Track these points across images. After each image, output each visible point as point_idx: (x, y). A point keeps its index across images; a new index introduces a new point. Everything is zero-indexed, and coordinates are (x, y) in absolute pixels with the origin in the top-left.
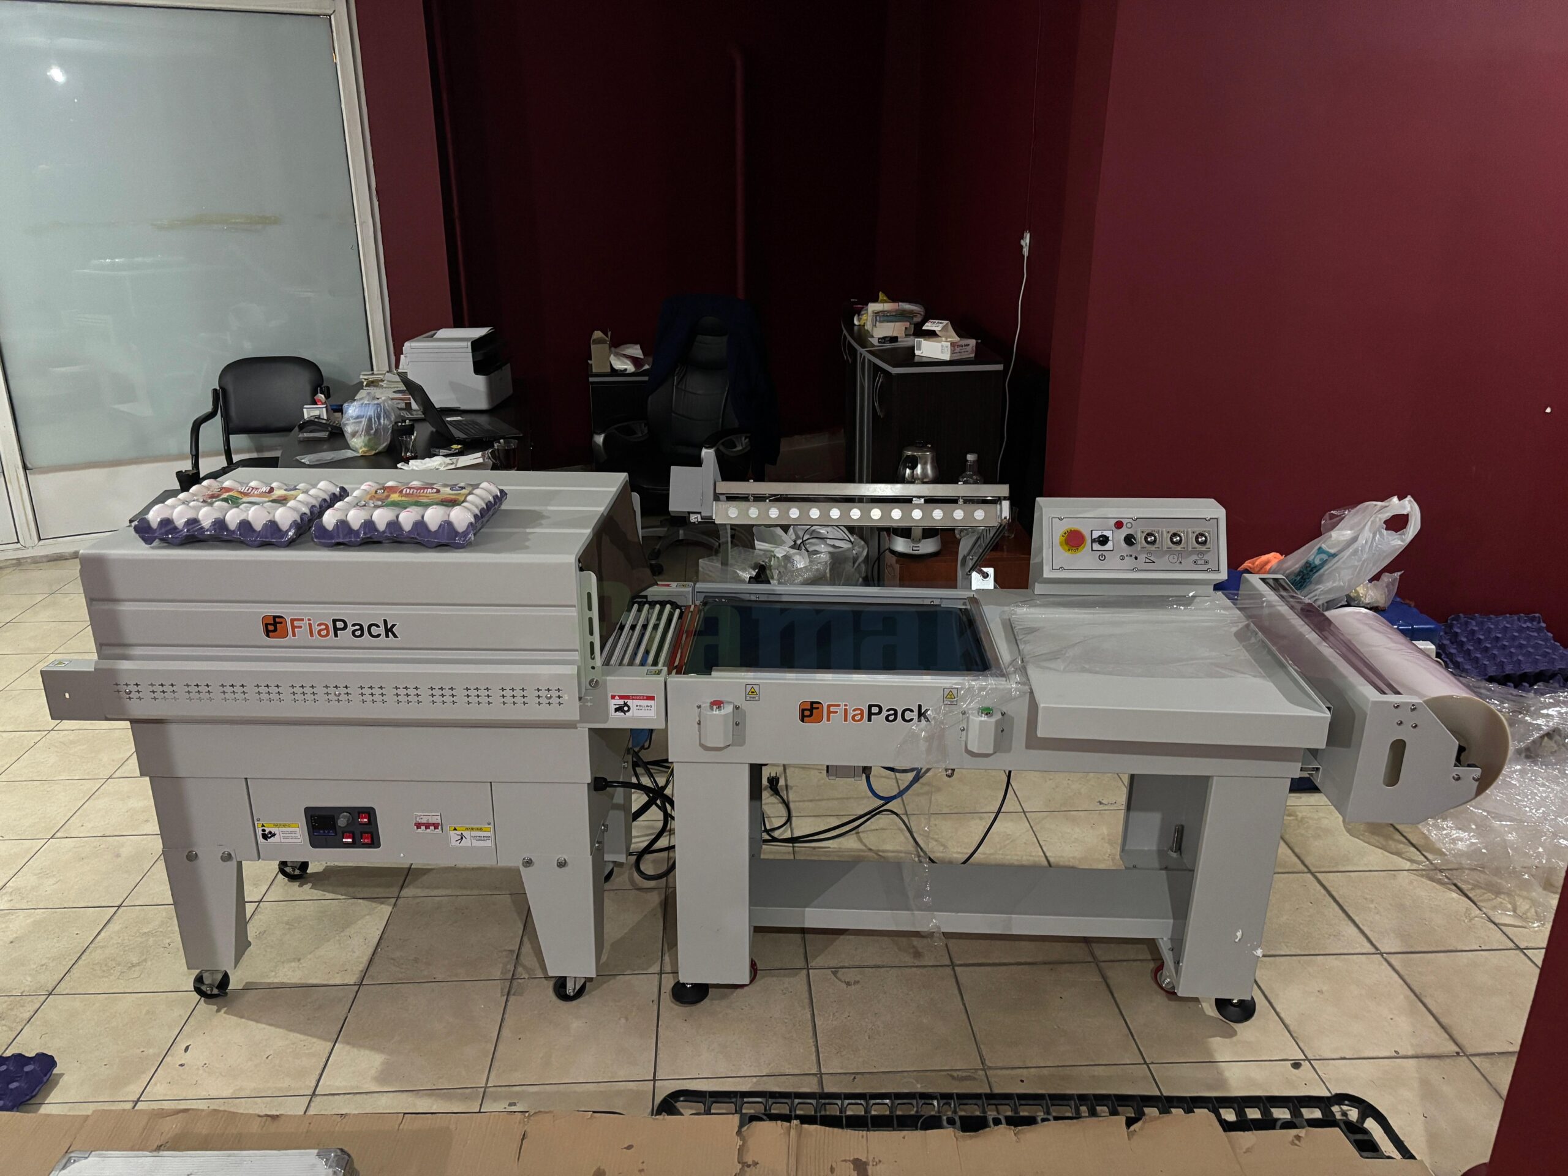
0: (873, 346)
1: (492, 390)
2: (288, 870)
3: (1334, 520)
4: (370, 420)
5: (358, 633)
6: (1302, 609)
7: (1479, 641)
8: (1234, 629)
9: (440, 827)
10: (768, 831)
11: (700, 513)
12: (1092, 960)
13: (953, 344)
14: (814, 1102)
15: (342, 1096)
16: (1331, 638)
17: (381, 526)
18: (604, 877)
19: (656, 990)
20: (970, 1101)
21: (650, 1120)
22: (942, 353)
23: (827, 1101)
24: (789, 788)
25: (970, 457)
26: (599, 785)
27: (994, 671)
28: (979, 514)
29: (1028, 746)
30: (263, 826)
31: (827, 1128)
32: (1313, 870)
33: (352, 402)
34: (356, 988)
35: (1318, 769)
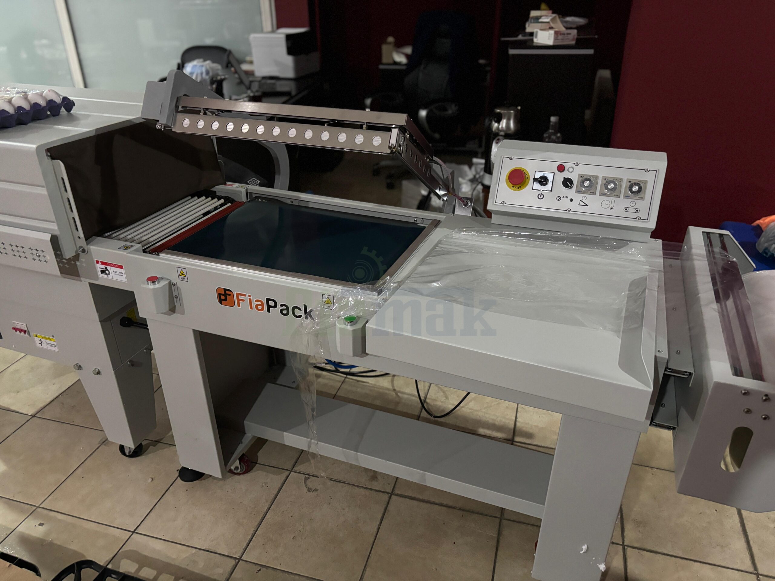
9: (27, 333)
13: (557, 33)
22: (549, 39)
25: (553, 119)
26: (124, 323)
28: (376, 141)
34: (30, 418)
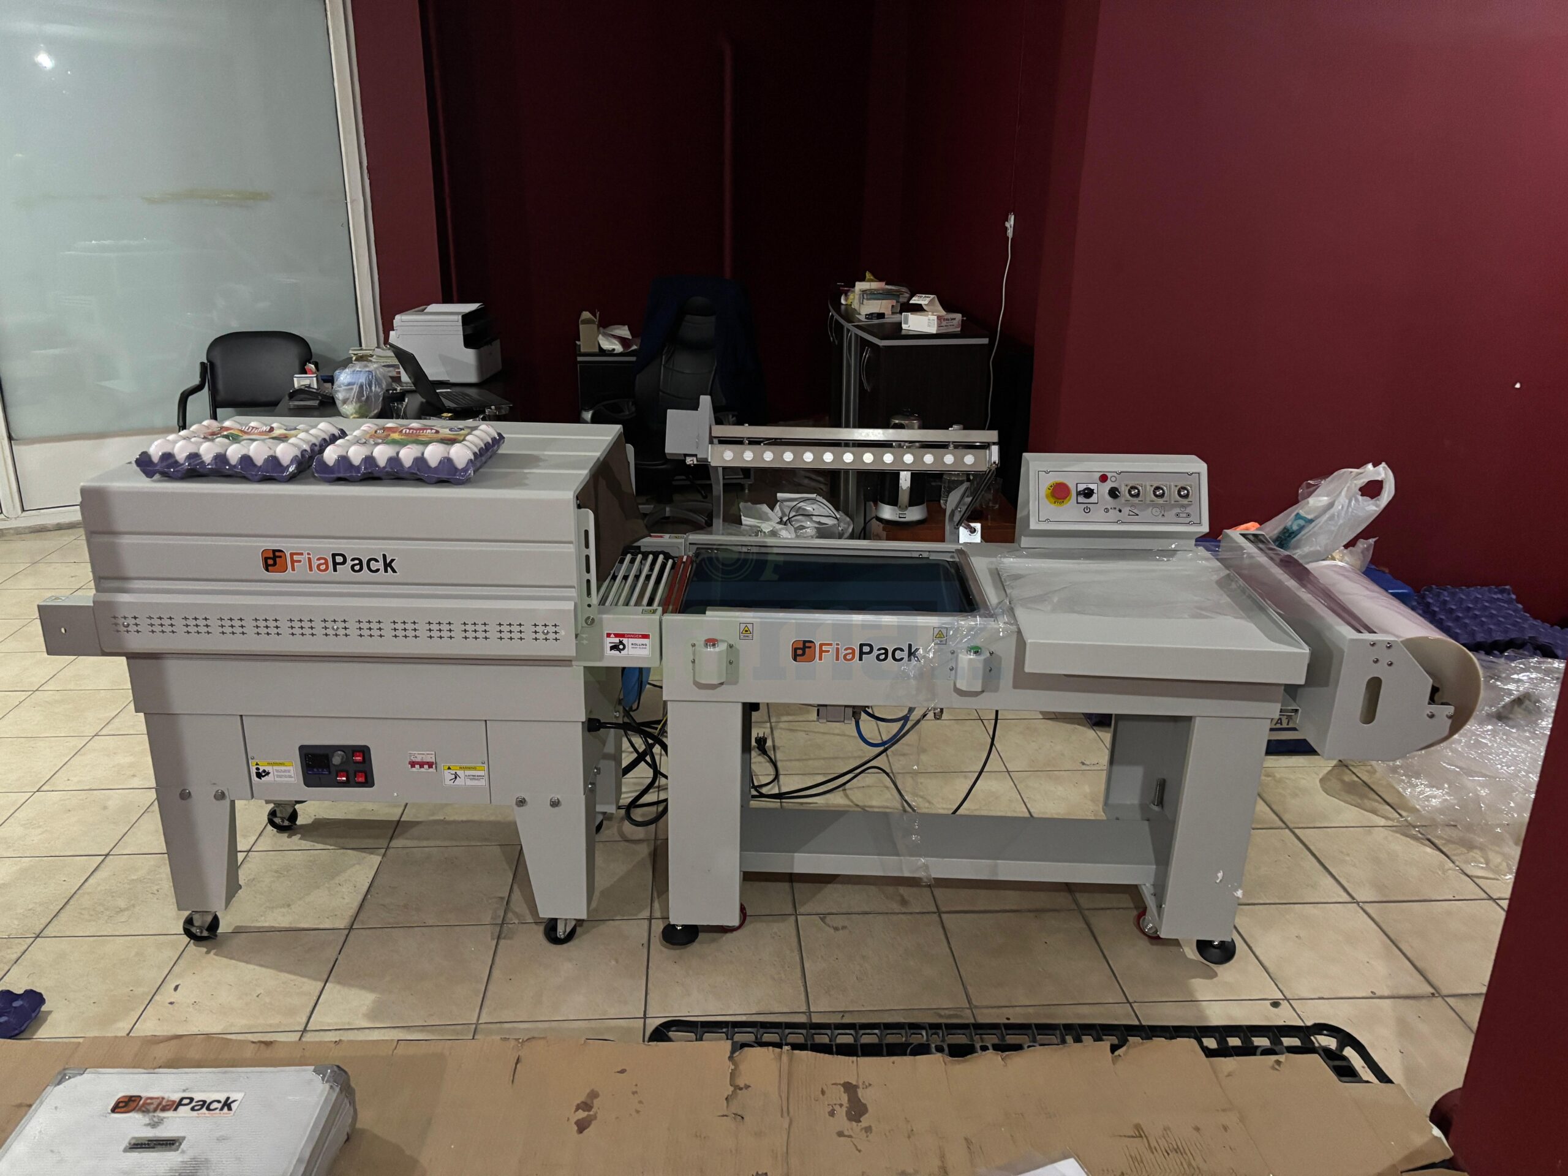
0: (860, 321)
1: (482, 364)
2: (277, 820)
3: (1312, 489)
4: (361, 386)
5: (357, 568)
6: (1281, 560)
7: (1451, 611)
8: (1215, 577)
9: (434, 766)
10: (756, 788)
11: (695, 455)
12: (1076, 908)
13: (939, 318)
14: (804, 1031)
15: (333, 1032)
16: (1309, 586)
17: (382, 462)
18: (596, 827)
19: (646, 935)
20: (959, 1031)
21: (643, 1047)
22: (929, 326)
23: (818, 1031)
24: (776, 748)
26: (592, 725)
27: (982, 611)
28: (969, 459)
29: (1016, 686)
30: (257, 764)
31: (818, 1054)
32: (1291, 825)
33: (344, 369)
34: (346, 932)
35: (1296, 711)
